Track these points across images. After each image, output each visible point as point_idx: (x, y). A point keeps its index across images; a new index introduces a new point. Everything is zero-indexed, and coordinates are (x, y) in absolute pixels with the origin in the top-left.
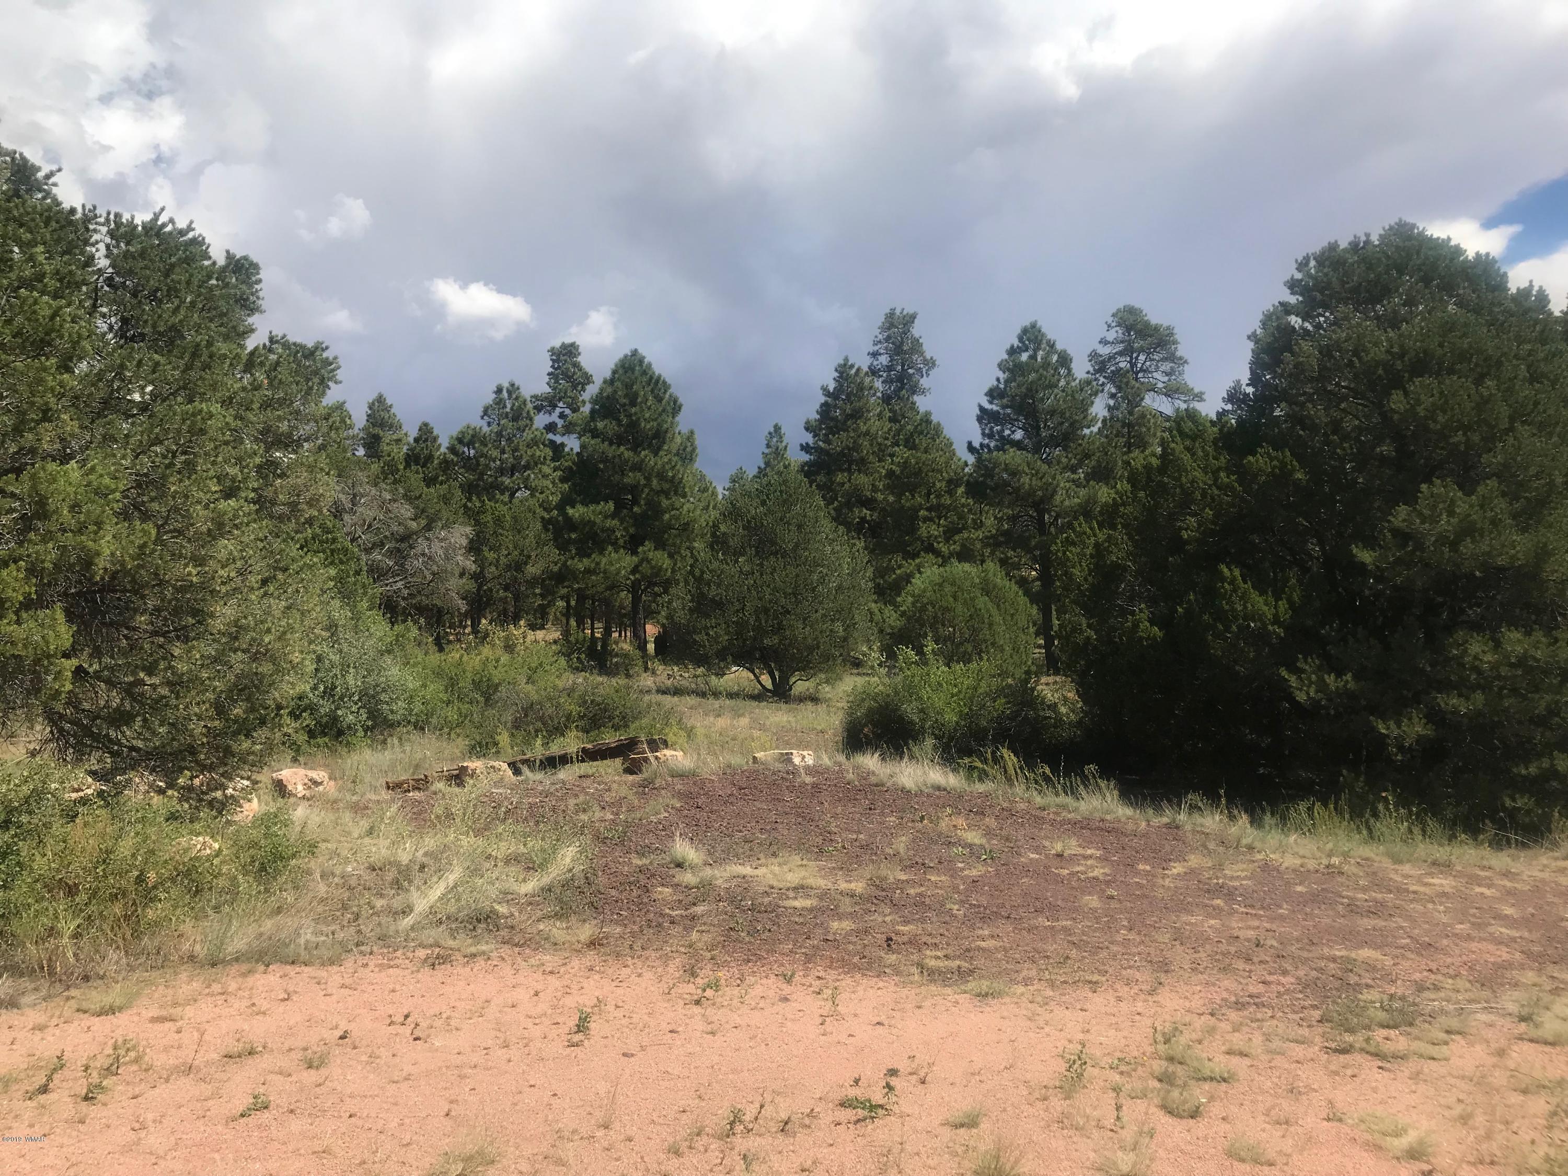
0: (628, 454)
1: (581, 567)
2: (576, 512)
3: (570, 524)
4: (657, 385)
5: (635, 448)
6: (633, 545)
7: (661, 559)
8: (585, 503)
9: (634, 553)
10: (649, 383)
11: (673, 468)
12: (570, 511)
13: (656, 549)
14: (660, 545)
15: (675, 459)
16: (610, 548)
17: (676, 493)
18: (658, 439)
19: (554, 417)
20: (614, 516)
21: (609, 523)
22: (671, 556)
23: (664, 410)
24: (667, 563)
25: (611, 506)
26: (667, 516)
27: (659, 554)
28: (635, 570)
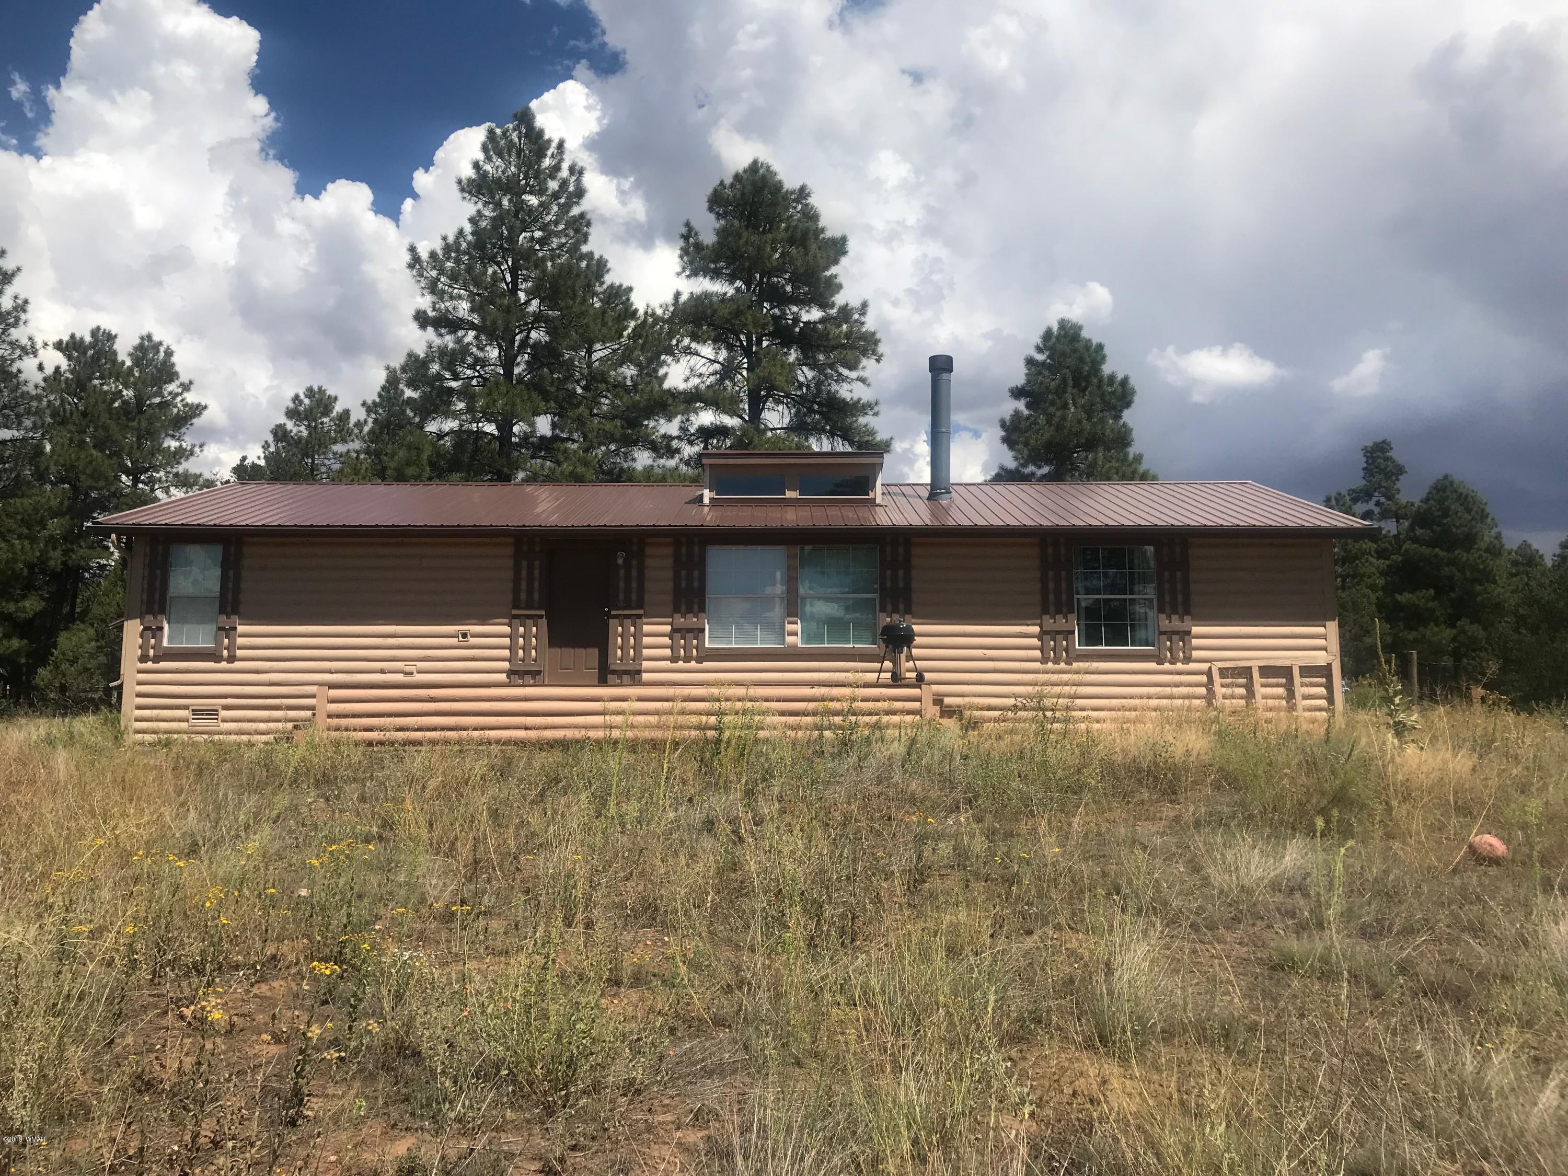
0: (1442, 554)
1: (1410, 637)
2: (1404, 598)
3: (1398, 606)
4: (1466, 500)
5: (1449, 550)
6: (1452, 622)
7: (1476, 630)
8: (1412, 592)
9: (1453, 626)
10: (1459, 498)
11: (1483, 562)
12: (1398, 597)
13: (1471, 623)
14: (1475, 620)
15: (1485, 555)
16: (1432, 624)
17: (1488, 581)
18: (1469, 541)
19: (1371, 506)
20: (1434, 599)
21: (1430, 604)
22: (1485, 629)
23: (1473, 519)
24: (1481, 634)
25: (1432, 592)
26: (1479, 599)
27: (1475, 627)
28: (1454, 639)
